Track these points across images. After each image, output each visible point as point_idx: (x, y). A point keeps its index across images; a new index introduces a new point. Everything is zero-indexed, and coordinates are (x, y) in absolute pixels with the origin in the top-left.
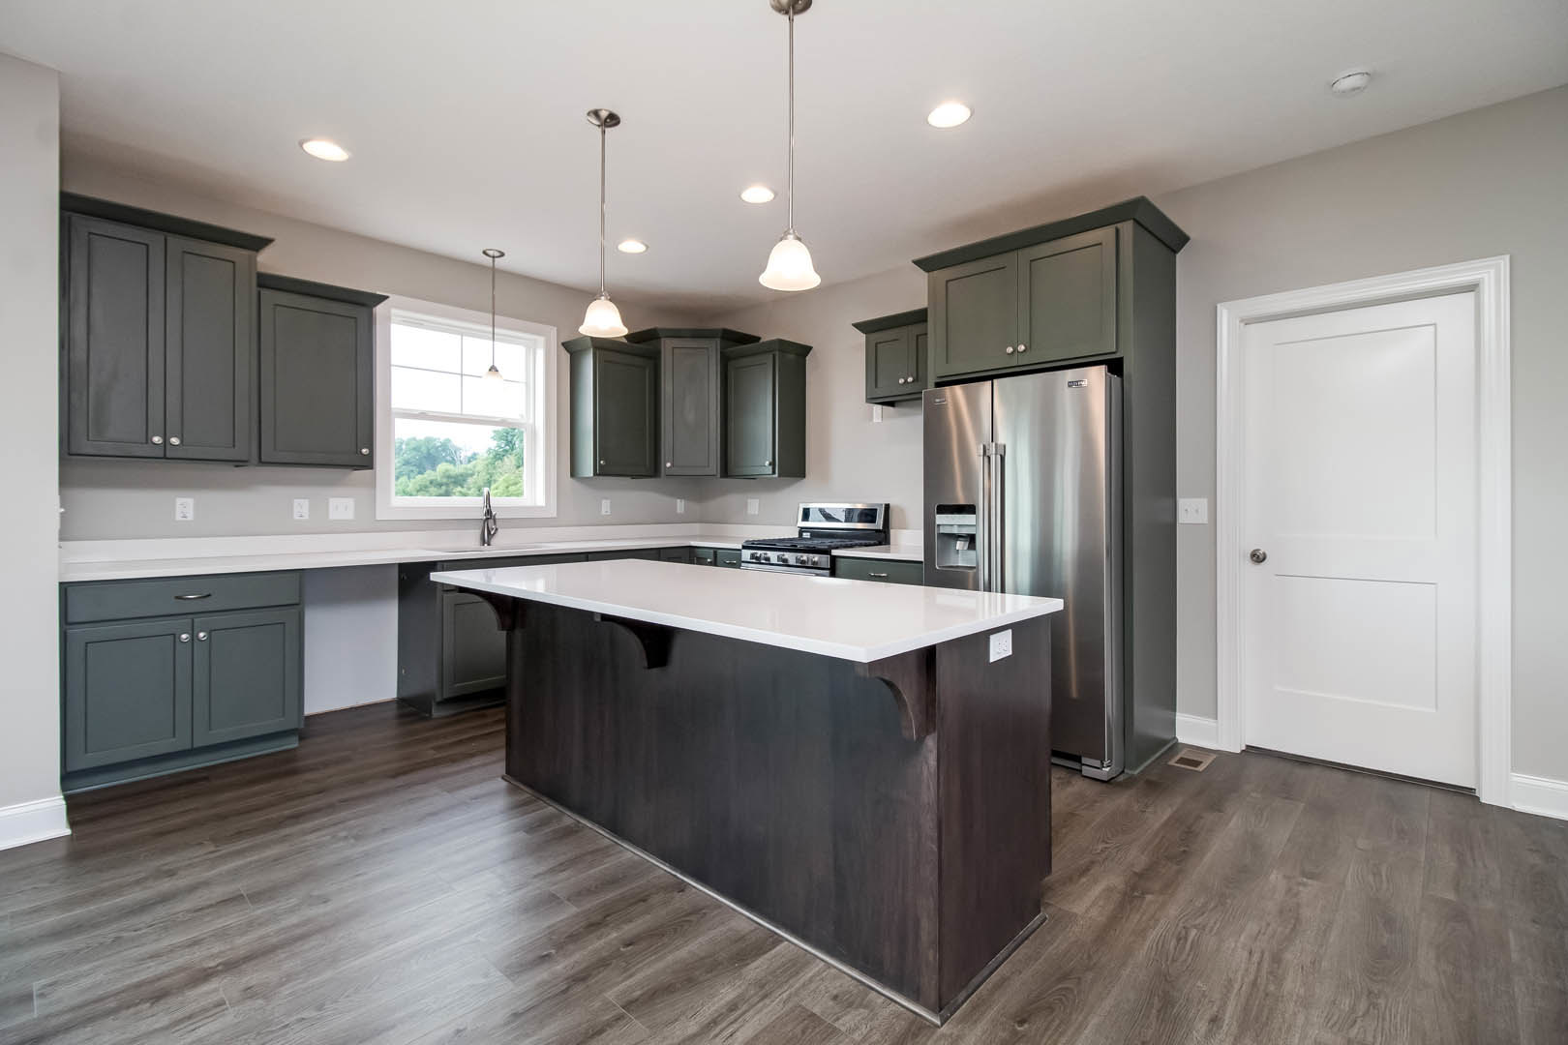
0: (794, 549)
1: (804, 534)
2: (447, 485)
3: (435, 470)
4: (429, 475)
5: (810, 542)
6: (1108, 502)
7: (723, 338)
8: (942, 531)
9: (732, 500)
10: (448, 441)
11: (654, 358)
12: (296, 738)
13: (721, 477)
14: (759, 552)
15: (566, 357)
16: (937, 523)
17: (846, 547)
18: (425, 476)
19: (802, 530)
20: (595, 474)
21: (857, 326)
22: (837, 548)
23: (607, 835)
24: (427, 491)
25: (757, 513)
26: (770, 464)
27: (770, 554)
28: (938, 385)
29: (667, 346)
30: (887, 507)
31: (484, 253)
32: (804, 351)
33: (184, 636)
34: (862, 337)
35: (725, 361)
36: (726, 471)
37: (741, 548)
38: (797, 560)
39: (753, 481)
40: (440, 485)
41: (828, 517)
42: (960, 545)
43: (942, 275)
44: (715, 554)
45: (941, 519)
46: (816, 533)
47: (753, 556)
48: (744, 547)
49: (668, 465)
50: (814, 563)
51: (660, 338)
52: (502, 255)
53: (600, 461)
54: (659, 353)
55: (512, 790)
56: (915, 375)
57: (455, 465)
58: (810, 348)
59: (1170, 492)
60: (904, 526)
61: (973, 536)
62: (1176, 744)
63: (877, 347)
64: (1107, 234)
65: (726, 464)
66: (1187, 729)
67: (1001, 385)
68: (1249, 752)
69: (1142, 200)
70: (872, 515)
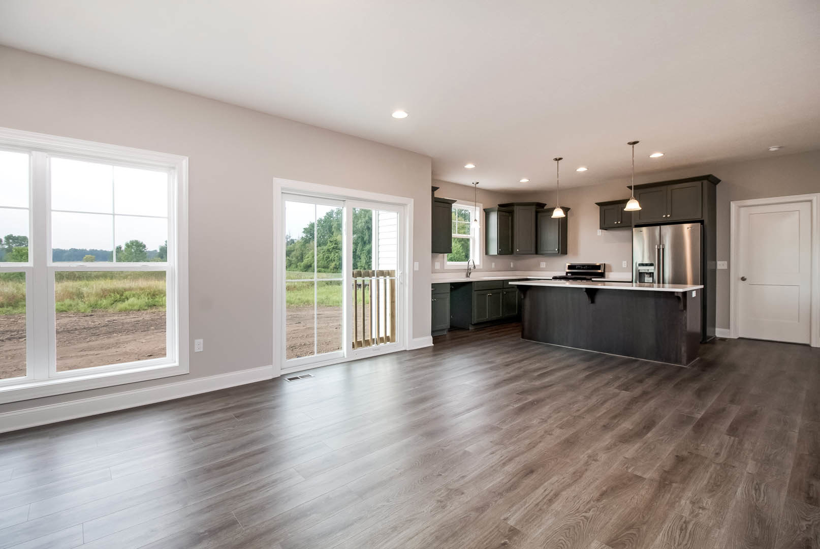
6: (702, 261)
7: (536, 205)
8: (640, 272)
11: (511, 213)
13: (536, 254)
15: (484, 214)
16: (639, 269)
19: (568, 273)
20: (498, 254)
21: (596, 203)
25: (545, 267)
26: (557, 250)
29: (516, 209)
30: (605, 265)
31: (473, 183)
34: (598, 208)
35: (537, 213)
36: (538, 252)
37: (551, 278)
43: (638, 191)
49: (518, 250)
51: (514, 206)
52: (478, 183)
53: (499, 249)
54: (513, 210)
56: (621, 221)
58: (570, 209)
59: (715, 259)
60: (610, 271)
61: (653, 273)
62: (716, 337)
63: (604, 211)
64: (698, 183)
65: (537, 250)
66: (719, 333)
67: (663, 227)
68: (740, 338)
69: (711, 175)
70: (598, 267)
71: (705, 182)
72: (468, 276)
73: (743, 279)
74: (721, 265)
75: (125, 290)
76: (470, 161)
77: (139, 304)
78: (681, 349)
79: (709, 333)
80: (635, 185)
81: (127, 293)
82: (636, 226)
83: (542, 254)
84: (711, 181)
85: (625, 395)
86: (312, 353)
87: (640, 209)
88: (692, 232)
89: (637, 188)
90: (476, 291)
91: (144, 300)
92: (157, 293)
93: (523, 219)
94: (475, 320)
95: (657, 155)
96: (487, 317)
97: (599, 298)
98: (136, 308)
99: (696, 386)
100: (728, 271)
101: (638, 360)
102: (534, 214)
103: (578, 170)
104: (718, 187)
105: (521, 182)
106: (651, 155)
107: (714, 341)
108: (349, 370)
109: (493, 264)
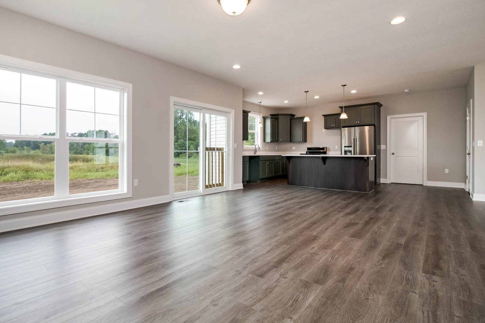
6: (374, 145)
7: (289, 116)
8: (345, 150)
11: (277, 119)
15: (263, 119)
19: (307, 152)
20: (271, 141)
21: (322, 115)
26: (302, 140)
29: (280, 117)
30: (326, 147)
31: (258, 102)
34: (324, 117)
35: (291, 119)
42: (348, 152)
49: (281, 140)
51: (279, 115)
52: (261, 102)
56: (335, 124)
59: (380, 144)
60: (329, 151)
61: (351, 151)
62: (380, 183)
63: (327, 120)
64: (372, 106)
65: (291, 140)
66: (382, 181)
67: (356, 127)
68: (392, 183)
69: (378, 102)
70: (323, 149)
71: (376, 106)
72: (255, 153)
73: (393, 154)
74: (383, 147)
75: (5, 168)
76: (261, 90)
77: (17, 176)
78: (366, 185)
79: (377, 181)
80: (345, 105)
81: (6, 169)
82: (343, 127)
83: (293, 142)
84: (378, 105)
85: (344, 202)
86: (186, 191)
87: (347, 118)
88: (369, 130)
89: (346, 107)
90: (261, 161)
91: (20, 174)
92: (29, 170)
93: (283, 123)
94: (261, 176)
95: (354, 92)
96: (267, 175)
97: (328, 162)
98: (16, 179)
99: (374, 199)
100: (386, 150)
101: (346, 192)
102: (289, 119)
103: (315, 98)
104: (382, 108)
105: (285, 103)
106: (351, 91)
107: (380, 184)
108: (203, 199)
109: (267, 147)
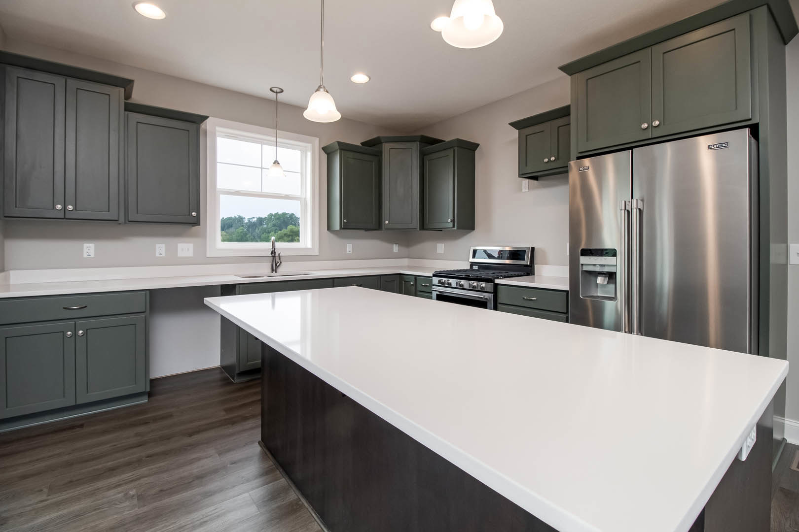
0: (467, 278)
1: (474, 267)
2: (292, 236)
3: (287, 229)
4: (284, 231)
5: (478, 273)
7: (421, 142)
8: (585, 268)
9: (426, 246)
10: (293, 214)
11: (379, 155)
12: (147, 397)
13: (420, 230)
14: (444, 280)
15: (325, 156)
16: (581, 262)
17: (505, 277)
18: (282, 232)
19: (472, 264)
20: (341, 228)
21: (513, 124)
22: (497, 278)
23: (318, 520)
24: (283, 239)
25: (443, 252)
26: (451, 221)
27: (451, 281)
28: (578, 158)
29: (386, 147)
30: (533, 249)
31: (271, 90)
32: (475, 146)
33: (69, 333)
34: (515, 133)
35: (423, 155)
36: (423, 227)
37: (432, 276)
38: (470, 285)
39: (441, 233)
40: (289, 236)
41: (490, 256)
42: (600, 280)
43: (581, 77)
44: (416, 279)
45: (584, 260)
46: (482, 266)
47: (440, 282)
48: (434, 276)
49: (387, 222)
50: (482, 288)
51: (382, 143)
52: (282, 91)
53: (344, 220)
54: (381, 152)
55: (263, 457)
56: (556, 155)
57: (296, 226)
58: (477, 145)
60: (544, 263)
61: (615, 274)
63: (527, 138)
65: (423, 221)
67: (640, 152)
72: (274, 268)
